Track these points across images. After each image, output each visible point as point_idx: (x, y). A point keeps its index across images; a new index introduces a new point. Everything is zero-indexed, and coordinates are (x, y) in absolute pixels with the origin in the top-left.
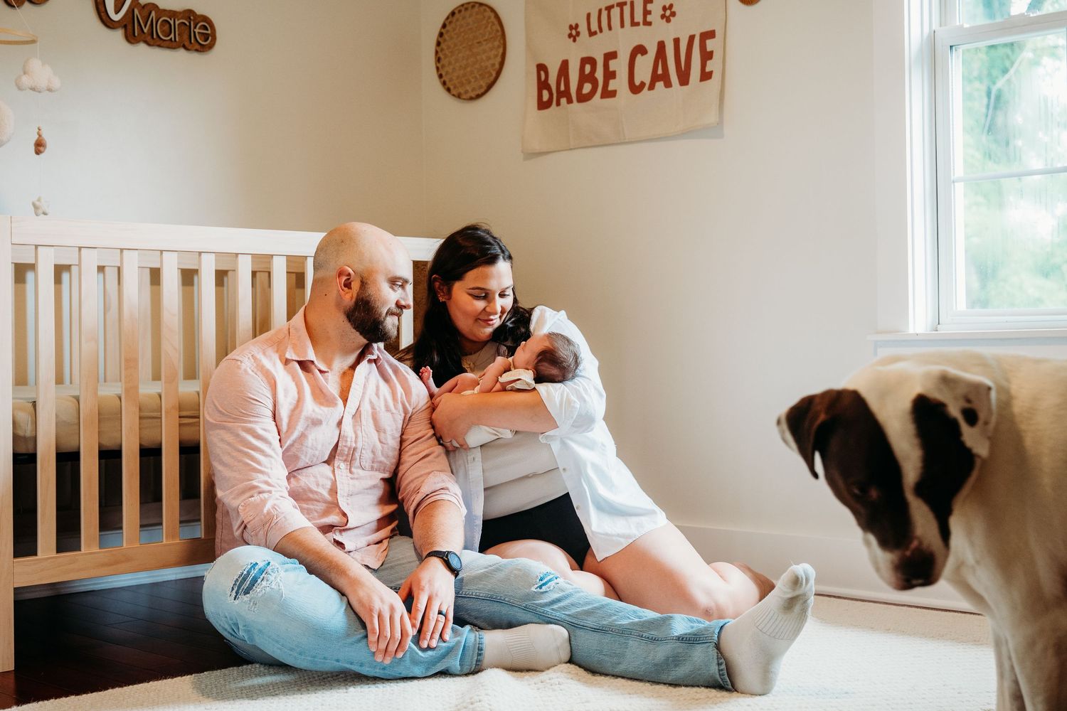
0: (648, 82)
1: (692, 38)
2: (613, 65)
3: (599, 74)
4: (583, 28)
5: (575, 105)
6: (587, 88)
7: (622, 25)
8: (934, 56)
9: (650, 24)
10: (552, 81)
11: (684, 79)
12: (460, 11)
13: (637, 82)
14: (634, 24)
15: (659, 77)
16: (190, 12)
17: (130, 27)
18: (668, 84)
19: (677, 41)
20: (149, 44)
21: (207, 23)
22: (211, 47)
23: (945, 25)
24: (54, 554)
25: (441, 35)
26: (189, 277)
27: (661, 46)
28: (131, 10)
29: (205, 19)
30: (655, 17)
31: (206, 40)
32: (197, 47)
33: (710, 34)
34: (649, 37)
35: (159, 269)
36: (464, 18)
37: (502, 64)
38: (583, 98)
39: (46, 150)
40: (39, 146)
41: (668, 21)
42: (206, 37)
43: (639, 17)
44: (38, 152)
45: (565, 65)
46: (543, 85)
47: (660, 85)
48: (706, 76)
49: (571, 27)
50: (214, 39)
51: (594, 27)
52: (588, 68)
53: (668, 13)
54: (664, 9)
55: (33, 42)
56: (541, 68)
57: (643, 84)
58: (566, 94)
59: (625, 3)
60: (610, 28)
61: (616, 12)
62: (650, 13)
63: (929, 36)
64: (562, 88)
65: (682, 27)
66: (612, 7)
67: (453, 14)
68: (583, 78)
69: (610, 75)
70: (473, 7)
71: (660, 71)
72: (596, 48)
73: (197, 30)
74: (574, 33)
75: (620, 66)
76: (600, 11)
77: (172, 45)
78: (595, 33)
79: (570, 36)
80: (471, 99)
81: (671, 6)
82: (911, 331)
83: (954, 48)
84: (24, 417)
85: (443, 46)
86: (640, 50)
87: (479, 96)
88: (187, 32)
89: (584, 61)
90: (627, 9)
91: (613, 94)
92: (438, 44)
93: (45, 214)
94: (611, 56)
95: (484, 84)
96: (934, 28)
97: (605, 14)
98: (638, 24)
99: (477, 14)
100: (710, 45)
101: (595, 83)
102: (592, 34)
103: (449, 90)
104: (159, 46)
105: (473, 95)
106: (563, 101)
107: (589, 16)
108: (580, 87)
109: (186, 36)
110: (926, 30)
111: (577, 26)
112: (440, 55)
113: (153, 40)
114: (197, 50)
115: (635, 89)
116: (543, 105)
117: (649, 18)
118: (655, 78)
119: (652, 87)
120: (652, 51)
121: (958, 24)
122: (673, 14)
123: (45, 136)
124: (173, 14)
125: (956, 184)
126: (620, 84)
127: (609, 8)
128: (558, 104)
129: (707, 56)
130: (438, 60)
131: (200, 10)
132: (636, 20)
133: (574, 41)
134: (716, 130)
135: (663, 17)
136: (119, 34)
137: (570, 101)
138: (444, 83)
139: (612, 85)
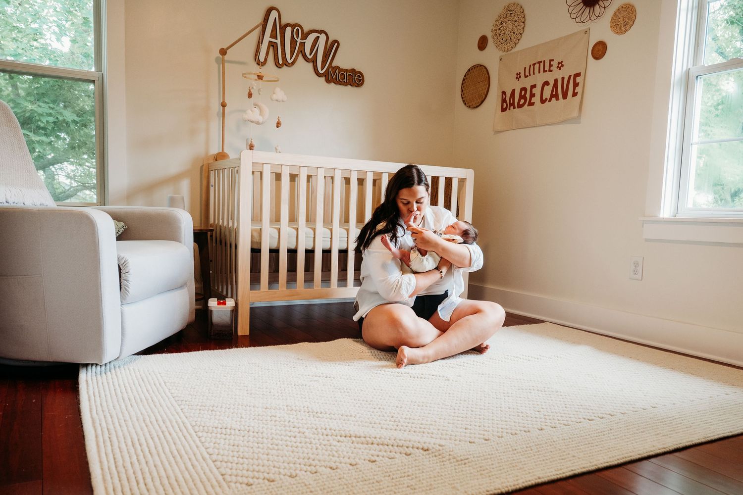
0: (548, 98)
1: (570, 77)
2: (534, 91)
3: (528, 96)
4: (522, 75)
5: (517, 109)
6: (522, 101)
7: (539, 72)
8: (688, 82)
9: (552, 71)
10: (508, 99)
11: (565, 96)
12: (472, 69)
13: (544, 99)
14: (545, 71)
15: (554, 95)
16: (353, 70)
17: (327, 76)
18: (558, 99)
19: (563, 79)
20: (335, 83)
21: (360, 74)
22: (362, 84)
23: (696, 65)
24: (267, 290)
25: (464, 80)
26: (361, 182)
27: (556, 81)
28: (328, 69)
29: (360, 73)
30: (554, 68)
31: (360, 82)
32: (356, 85)
33: (578, 75)
34: (550, 77)
35: (349, 178)
36: (473, 72)
37: (488, 92)
38: (520, 106)
39: (281, 126)
40: (278, 125)
41: (560, 69)
42: (360, 80)
43: (547, 68)
44: (278, 127)
45: (514, 91)
46: (504, 101)
47: (554, 99)
48: (575, 94)
49: (517, 74)
50: (363, 81)
51: (527, 73)
52: (523, 92)
53: (560, 65)
54: (559, 63)
55: (278, 81)
56: (504, 93)
57: (546, 99)
58: (513, 105)
59: (541, 62)
60: (534, 74)
61: (537, 66)
62: (552, 66)
63: (687, 70)
64: (512, 102)
65: (566, 72)
66: (535, 64)
67: (469, 70)
68: (521, 97)
69: (532, 95)
70: (478, 67)
71: (554, 93)
72: (527, 83)
73: (356, 78)
74: (518, 77)
75: (537, 91)
76: (530, 66)
77: (345, 84)
78: (527, 76)
79: (517, 78)
80: (474, 108)
81: (562, 62)
82: (661, 216)
83: (699, 77)
84: (256, 235)
85: (464, 85)
86: (546, 83)
87: (477, 107)
88: (352, 78)
89: (522, 89)
90: (542, 64)
91: (533, 104)
92: (463, 84)
93: (280, 152)
94: (534, 86)
95: (480, 101)
96: (689, 67)
97: (532, 67)
98: (546, 71)
99: (479, 70)
100: (578, 79)
101: (525, 99)
102: (526, 77)
103: (465, 104)
104: (339, 84)
105: (475, 106)
106: (512, 107)
107: (525, 68)
108: (519, 101)
109: (351, 80)
110: (685, 68)
111: (520, 73)
112: (463, 88)
113: (337, 82)
114: (356, 86)
115: (543, 101)
116: (503, 110)
117: (551, 68)
118: (552, 96)
119: (550, 100)
120: (552, 84)
121: (703, 64)
122: (562, 66)
123: (281, 120)
124: (346, 71)
125: (693, 146)
126: (536, 99)
127: (534, 65)
128: (509, 109)
129: (576, 85)
130: (462, 91)
131: (357, 69)
132: (546, 70)
133: (518, 80)
134: (577, 120)
135: (558, 67)
136: (323, 79)
137: (514, 108)
138: (464, 101)
139: (533, 100)
